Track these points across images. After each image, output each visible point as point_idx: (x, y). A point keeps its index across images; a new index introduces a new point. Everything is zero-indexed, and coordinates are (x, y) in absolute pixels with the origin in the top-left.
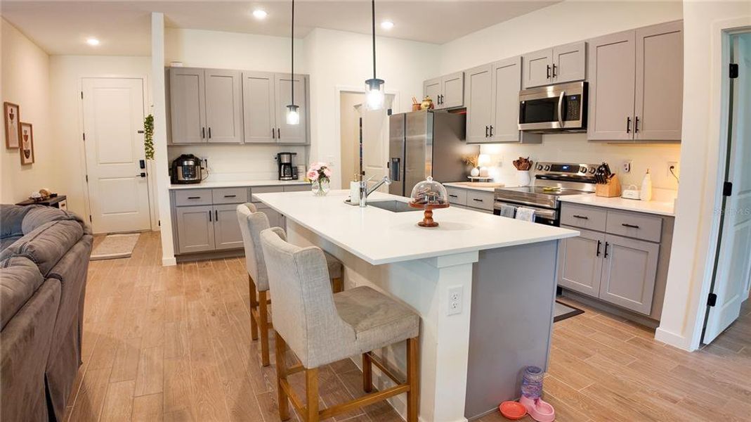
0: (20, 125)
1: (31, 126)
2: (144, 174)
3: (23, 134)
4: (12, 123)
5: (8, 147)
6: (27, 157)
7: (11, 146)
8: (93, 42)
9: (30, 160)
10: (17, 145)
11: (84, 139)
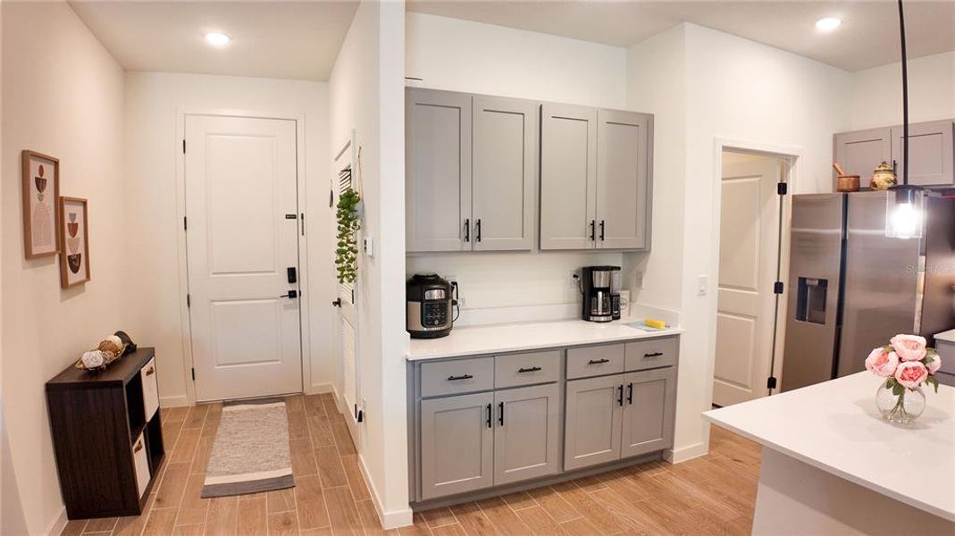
0: (60, 203)
1: (84, 203)
2: (295, 292)
3: (67, 220)
4: (41, 198)
5: (28, 255)
6: (75, 270)
7: (35, 251)
8: (217, 39)
9: (81, 274)
10: (52, 247)
11: (185, 228)
